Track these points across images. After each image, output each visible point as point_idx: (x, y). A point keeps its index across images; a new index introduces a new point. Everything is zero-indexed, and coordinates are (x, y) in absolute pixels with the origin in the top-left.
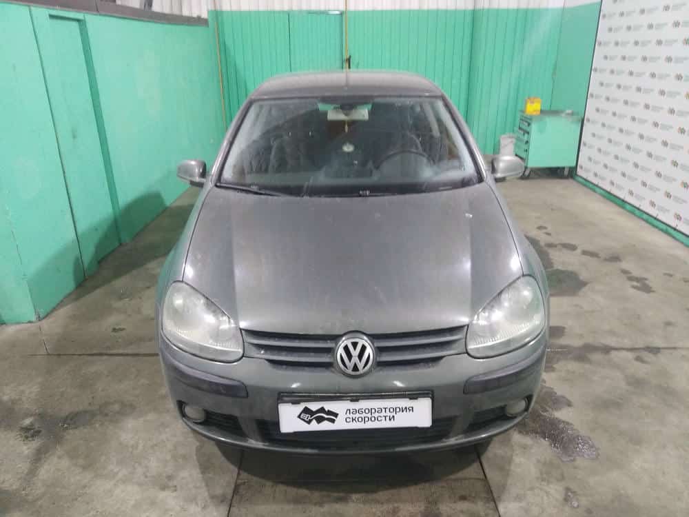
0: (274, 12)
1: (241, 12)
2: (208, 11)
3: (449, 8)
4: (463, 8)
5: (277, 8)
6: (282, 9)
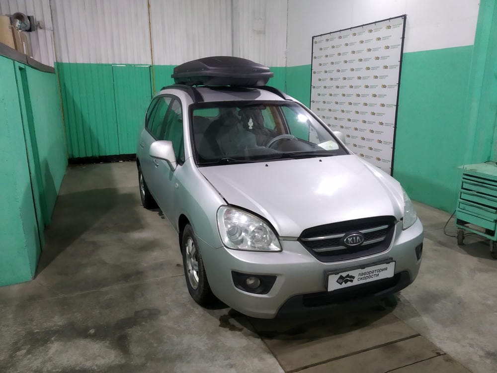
2: (54, 63)
5: (104, 62)
6: (107, 63)
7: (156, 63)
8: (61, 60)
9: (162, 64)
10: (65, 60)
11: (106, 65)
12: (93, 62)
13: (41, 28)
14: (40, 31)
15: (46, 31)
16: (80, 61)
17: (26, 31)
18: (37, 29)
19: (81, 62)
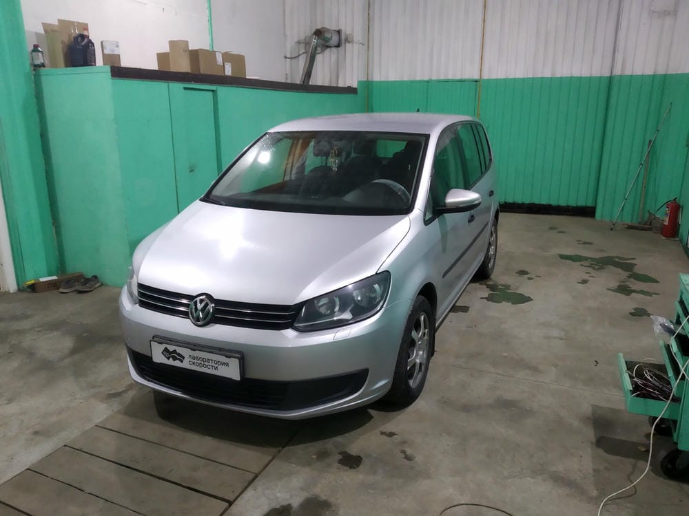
0: (416, 81)
1: (387, 82)
2: (358, 82)
3: (583, 76)
4: (599, 75)
5: (418, 79)
6: (422, 79)
7: (485, 77)
8: (372, 79)
9: (494, 77)
10: (377, 77)
11: (420, 81)
12: (405, 79)
13: (349, 42)
14: (348, 46)
15: (355, 45)
16: (392, 77)
17: (335, 47)
18: (345, 43)
19: (393, 80)
